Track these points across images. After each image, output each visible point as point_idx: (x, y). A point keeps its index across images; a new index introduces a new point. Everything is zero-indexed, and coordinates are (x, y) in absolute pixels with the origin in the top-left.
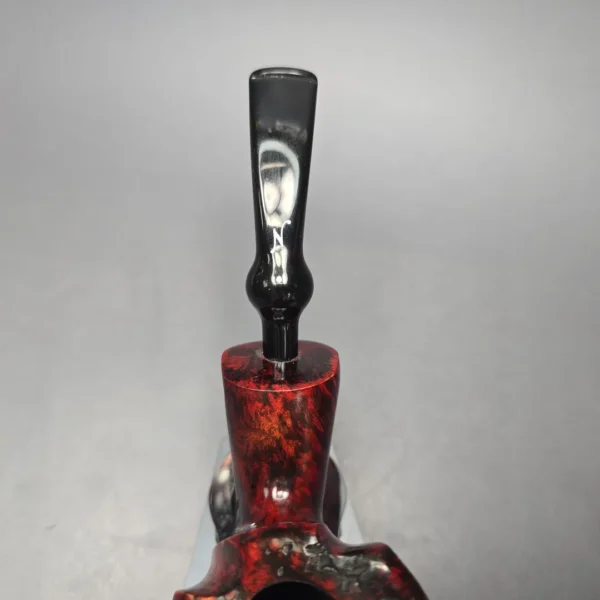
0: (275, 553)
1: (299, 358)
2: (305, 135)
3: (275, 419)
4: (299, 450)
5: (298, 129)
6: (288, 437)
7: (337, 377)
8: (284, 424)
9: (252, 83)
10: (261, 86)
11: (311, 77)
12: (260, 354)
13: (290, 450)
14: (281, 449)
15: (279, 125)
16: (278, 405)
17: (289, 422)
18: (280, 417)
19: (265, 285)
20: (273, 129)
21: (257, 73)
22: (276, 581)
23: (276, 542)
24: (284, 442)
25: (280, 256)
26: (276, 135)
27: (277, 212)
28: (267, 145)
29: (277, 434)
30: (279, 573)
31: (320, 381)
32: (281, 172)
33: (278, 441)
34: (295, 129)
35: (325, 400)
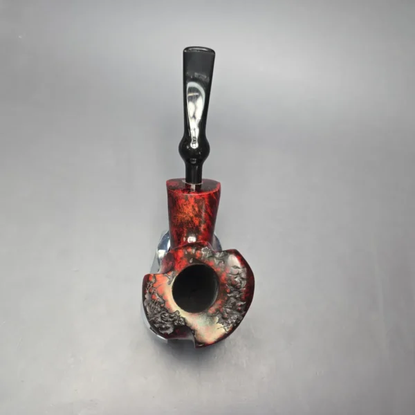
0: (189, 253)
1: (202, 183)
2: (208, 79)
3: (190, 207)
4: (200, 222)
5: (205, 77)
6: (196, 216)
7: (219, 191)
8: (194, 210)
9: (184, 53)
10: (189, 55)
11: (213, 51)
12: (184, 181)
13: (197, 222)
14: (192, 221)
15: (196, 74)
16: (192, 201)
17: (197, 209)
18: (193, 206)
19: (188, 147)
20: (193, 76)
21: (187, 49)
22: (189, 265)
23: (190, 250)
24: (194, 218)
25: (195, 132)
26: (195, 80)
27: (194, 117)
28: (191, 84)
29: (191, 215)
30: (191, 261)
31: (212, 192)
32: (197, 97)
33: (192, 218)
34: (204, 77)
35: (213, 201)
